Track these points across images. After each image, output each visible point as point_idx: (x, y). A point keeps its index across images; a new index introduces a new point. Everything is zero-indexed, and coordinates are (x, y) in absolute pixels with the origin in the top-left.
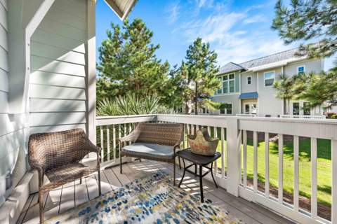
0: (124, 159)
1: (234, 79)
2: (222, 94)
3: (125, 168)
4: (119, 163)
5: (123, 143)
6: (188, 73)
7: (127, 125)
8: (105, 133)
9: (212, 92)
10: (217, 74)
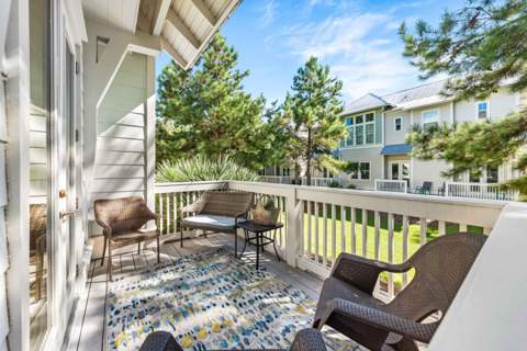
0: (186, 234)
1: (374, 122)
2: (355, 146)
3: (186, 243)
4: (179, 237)
5: (185, 213)
6: (292, 114)
7: (191, 193)
8: (165, 203)
9: (334, 145)
10: (341, 114)
